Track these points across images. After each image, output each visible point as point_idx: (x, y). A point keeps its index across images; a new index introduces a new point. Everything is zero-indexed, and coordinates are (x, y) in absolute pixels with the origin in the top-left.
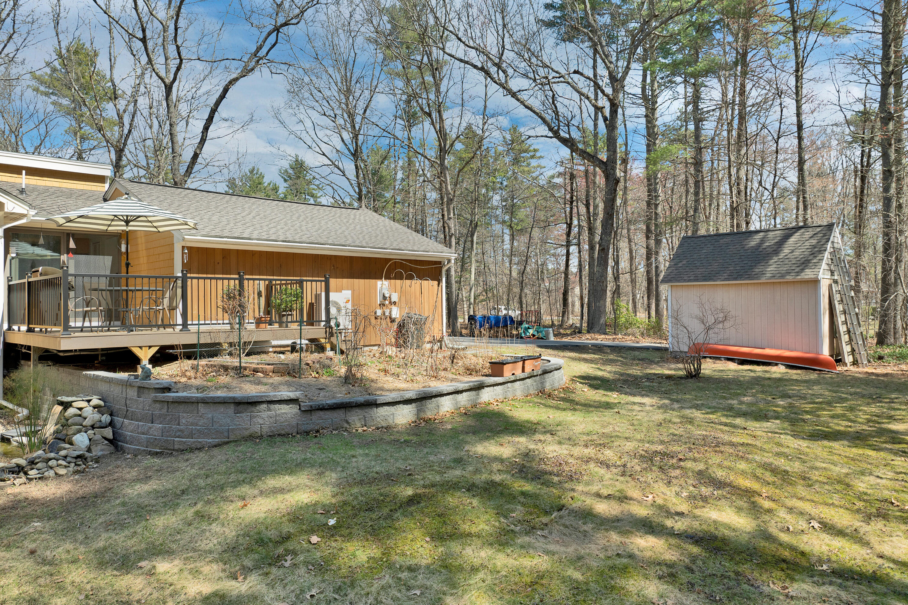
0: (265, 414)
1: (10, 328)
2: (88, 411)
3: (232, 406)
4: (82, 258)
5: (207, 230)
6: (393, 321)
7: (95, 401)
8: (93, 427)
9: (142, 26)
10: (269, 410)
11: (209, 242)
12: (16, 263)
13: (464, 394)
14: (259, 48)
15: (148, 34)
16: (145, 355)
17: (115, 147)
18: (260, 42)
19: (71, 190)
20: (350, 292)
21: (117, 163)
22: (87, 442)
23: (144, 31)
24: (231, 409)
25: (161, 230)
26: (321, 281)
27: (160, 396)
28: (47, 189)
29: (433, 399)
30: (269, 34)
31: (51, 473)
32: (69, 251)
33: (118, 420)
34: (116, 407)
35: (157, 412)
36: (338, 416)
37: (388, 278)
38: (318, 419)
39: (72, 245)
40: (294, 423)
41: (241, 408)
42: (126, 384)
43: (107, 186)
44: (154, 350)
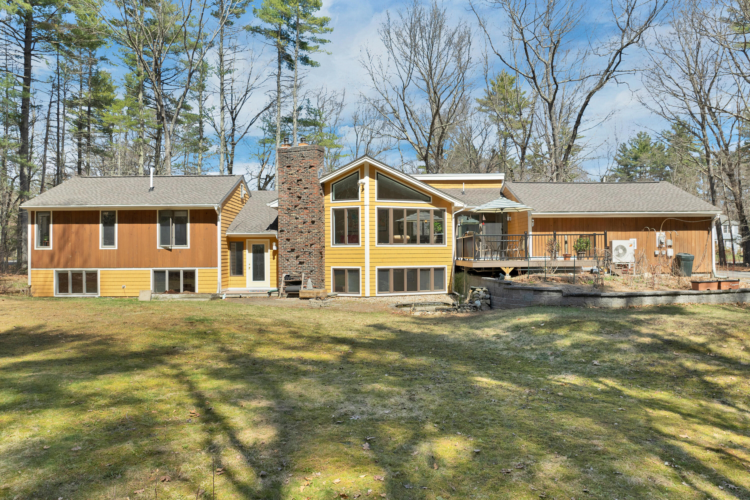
0: (546, 296)
1: (457, 259)
2: (481, 292)
3: (533, 291)
4: (489, 224)
5: (545, 208)
6: (668, 258)
7: (484, 289)
8: (482, 299)
9: (532, 69)
10: (548, 294)
11: (545, 215)
12: (460, 228)
13: (663, 297)
14: (609, 67)
15: (536, 73)
16: (508, 271)
17: (521, 146)
18: (611, 61)
19: (485, 189)
20: (635, 240)
21: (522, 156)
22: (480, 304)
23: (533, 72)
24: (532, 293)
25: (520, 211)
26: (602, 235)
27: (506, 286)
28: (474, 190)
29: (638, 297)
30: (616, 55)
31: (465, 311)
32: (483, 222)
33: (492, 296)
34: (492, 291)
35: (505, 293)
36: (582, 299)
37: (664, 229)
38: (570, 299)
39: (484, 219)
40: (559, 301)
41: (536, 292)
42: (495, 282)
43: (502, 184)
44: (512, 269)
